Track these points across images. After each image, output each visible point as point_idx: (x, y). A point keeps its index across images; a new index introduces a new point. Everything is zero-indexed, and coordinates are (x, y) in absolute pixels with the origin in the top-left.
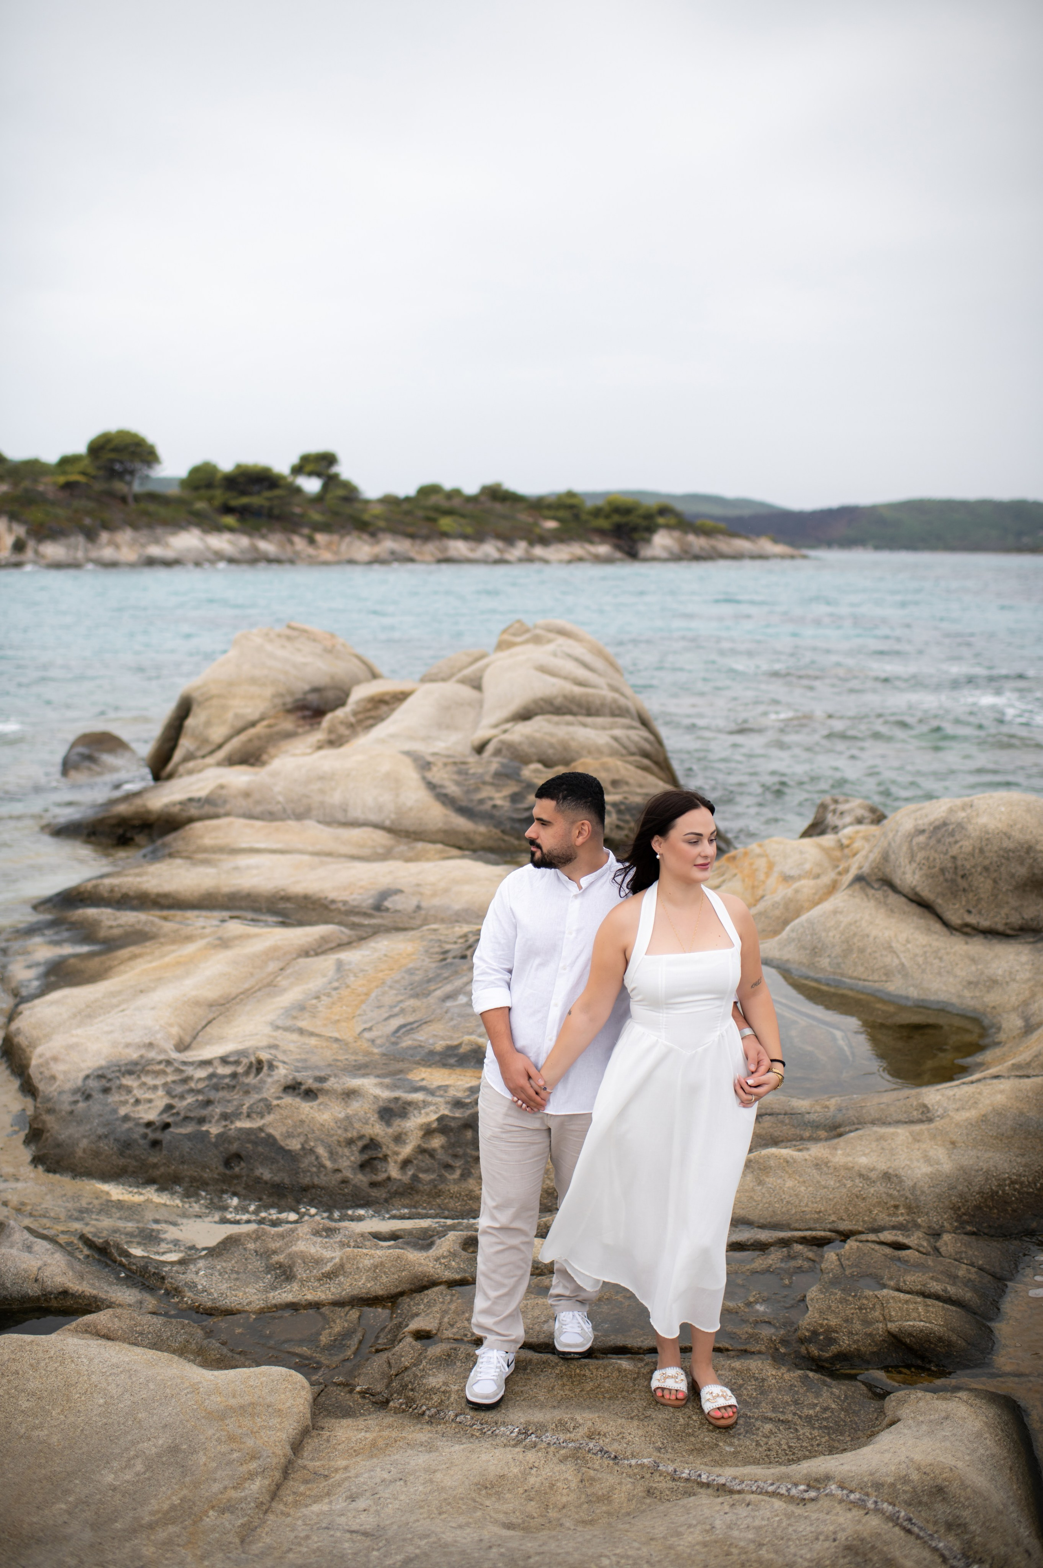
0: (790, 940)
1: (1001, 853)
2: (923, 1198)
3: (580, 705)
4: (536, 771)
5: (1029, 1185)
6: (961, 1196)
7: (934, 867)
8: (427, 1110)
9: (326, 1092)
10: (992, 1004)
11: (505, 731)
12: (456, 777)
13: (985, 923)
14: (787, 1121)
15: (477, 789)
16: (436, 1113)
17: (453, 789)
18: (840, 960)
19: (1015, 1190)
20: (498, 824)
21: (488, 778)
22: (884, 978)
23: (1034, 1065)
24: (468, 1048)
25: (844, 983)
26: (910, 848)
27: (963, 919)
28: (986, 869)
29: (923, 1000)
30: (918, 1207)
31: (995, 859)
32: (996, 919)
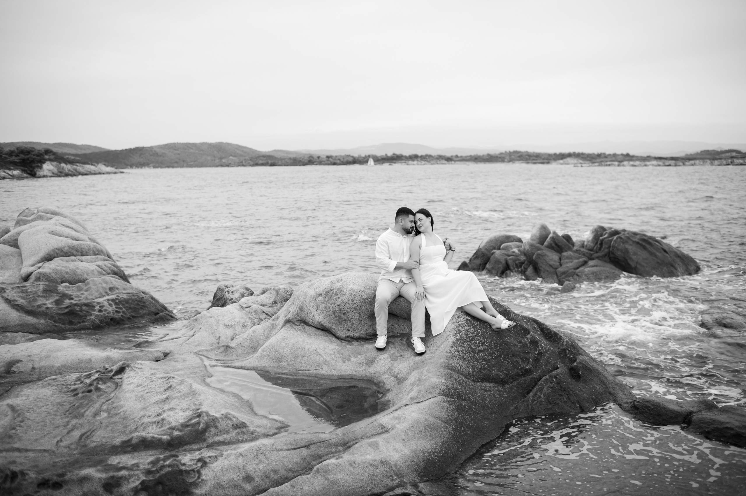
0: (263, 357)
1: (362, 300)
2: (401, 469)
3: (77, 250)
4: (65, 287)
5: (440, 453)
6: (417, 464)
7: (330, 311)
8: (132, 480)
9: (66, 482)
10: (373, 372)
11: (39, 268)
12: (21, 295)
13: (357, 335)
14: (322, 445)
15: (35, 300)
16: (138, 480)
17: (21, 301)
18: (293, 362)
19: (436, 456)
20: (52, 317)
21: (40, 293)
22: (318, 368)
23: (419, 396)
24: (137, 440)
25: (299, 373)
26: (316, 303)
27: (346, 334)
28: (355, 309)
29: (340, 375)
30: (400, 474)
31: (359, 304)
32: (362, 332)
